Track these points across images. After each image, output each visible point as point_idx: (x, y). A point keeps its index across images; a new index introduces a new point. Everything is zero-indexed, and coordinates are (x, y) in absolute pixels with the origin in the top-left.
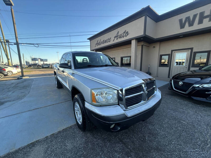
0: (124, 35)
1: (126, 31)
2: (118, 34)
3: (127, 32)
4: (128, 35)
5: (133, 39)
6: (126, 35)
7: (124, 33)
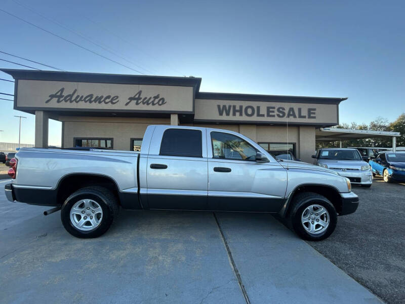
0: (154, 100)
1: (160, 97)
2: (139, 96)
3: (163, 99)
4: (163, 103)
5: (174, 113)
6: (160, 103)
7: (156, 98)
